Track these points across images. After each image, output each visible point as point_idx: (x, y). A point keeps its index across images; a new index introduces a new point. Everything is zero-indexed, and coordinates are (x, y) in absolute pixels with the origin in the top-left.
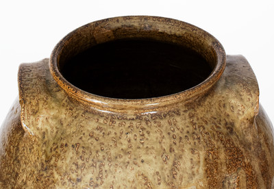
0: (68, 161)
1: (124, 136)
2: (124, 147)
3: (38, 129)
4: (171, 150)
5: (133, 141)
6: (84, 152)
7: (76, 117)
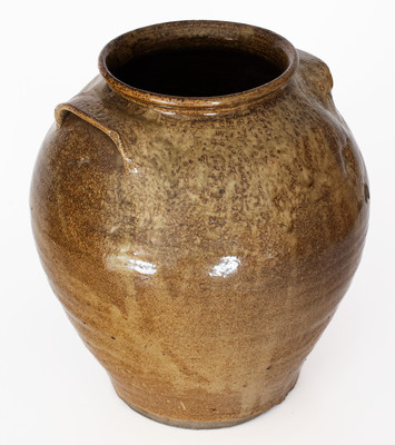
0: (201, 177)
1: (248, 133)
2: (255, 143)
3: (145, 157)
4: (297, 134)
5: (259, 135)
6: (215, 161)
7: (185, 131)
